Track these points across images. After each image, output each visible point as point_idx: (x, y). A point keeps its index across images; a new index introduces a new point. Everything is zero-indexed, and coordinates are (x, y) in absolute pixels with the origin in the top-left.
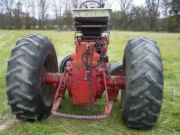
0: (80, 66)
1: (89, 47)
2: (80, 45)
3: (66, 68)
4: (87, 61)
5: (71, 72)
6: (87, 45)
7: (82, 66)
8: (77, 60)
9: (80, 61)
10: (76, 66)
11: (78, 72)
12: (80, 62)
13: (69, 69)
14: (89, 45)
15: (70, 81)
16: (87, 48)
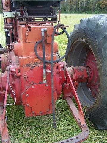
0: (33, 63)
1: (45, 32)
2: (30, 30)
3: (9, 69)
4: (44, 54)
5: (19, 74)
6: (42, 30)
7: (36, 63)
8: (27, 54)
9: (32, 55)
10: (27, 65)
11: (31, 72)
12: (32, 57)
13: (14, 70)
14: (46, 29)
15: (17, 86)
16: (43, 35)
